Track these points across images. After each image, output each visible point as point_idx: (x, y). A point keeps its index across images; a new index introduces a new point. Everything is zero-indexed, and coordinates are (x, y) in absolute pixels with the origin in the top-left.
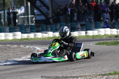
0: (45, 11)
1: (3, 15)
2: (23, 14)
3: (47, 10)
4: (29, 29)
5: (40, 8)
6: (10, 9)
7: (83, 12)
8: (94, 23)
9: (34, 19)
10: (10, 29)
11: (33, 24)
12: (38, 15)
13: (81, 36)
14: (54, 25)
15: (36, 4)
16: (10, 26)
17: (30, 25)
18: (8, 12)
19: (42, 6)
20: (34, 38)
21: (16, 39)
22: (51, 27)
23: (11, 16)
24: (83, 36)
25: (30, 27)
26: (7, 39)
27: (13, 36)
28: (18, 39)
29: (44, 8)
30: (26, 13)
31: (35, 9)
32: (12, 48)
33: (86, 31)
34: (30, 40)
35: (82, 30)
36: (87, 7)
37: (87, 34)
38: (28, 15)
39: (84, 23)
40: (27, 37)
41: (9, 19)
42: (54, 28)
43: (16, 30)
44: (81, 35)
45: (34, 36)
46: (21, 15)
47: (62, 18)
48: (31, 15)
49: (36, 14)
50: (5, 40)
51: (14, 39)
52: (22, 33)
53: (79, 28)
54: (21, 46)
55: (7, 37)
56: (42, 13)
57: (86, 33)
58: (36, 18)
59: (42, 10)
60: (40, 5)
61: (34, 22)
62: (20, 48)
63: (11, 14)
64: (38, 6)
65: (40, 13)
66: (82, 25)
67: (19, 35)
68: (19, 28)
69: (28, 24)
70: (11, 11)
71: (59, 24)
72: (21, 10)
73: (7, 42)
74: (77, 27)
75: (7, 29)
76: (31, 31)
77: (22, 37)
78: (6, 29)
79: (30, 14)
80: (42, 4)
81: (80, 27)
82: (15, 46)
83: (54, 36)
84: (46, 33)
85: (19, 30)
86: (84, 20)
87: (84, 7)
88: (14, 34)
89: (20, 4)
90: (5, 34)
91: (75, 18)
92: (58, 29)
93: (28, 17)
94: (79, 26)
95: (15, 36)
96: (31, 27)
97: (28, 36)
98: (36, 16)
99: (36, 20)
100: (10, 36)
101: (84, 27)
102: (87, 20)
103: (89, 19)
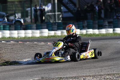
0: (72, 8)
1: (29, 12)
2: (49, 11)
3: (75, 8)
4: (56, 26)
5: (67, 5)
6: (37, 6)
9: (61, 16)
10: (37, 26)
11: (60, 21)
12: (65, 12)
13: (109, 34)
14: (81, 23)
15: (63, 1)
16: (37, 23)
17: (57, 22)
18: (35, 8)
19: (69, 3)
20: (61, 35)
21: (43, 36)
22: (78, 24)
23: (38, 13)
24: (111, 34)
25: (56, 24)
26: (34, 36)
27: (40, 33)
28: (45, 37)
29: (71, 5)
30: (53, 10)
31: (62, 5)
32: (39, 46)
34: (57, 37)
35: (110, 27)
37: (114, 32)
38: (55, 12)
39: (112, 20)
40: (54, 35)
41: (36, 16)
42: (81, 25)
43: (43, 27)
44: (109, 32)
45: (61, 33)
46: (48, 12)
47: (89, 15)
48: (58, 12)
49: (62, 11)
50: (32, 37)
51: (41, 37)
52: (49, 30)
53: (106, 26)
54: (49, 43)
55: (34, 34)
56: (69, 10)
57: (114, 30)
58: (63, 15)
59: (69, 7)
60: (67, 2)
61: (61, 19)
62: (47, 45)
63: (38, 11)
64: (65, 3)
65: (67, 10)
66: (109, 23)
67: (46, 33)
68: (46, 25)
69: (55, 22)
70: (38, 8)
71: (86, 22)
72: (48, 7)
73: (35, 40)
74: (105, 25)
75: (34, 26)
76: (58, 29)
77: (49, 34)
78: (32, 26)
79: (56, 11)
80: (69, 1)
82: (43, 43)
83: (81, 33)
85: (46, 27)
86: (112, 18)
88: (42, 31)
89: (46, 1)
90: (32, 31)
92: (85, 26)
93: (55, 15)
94: (106, 23)
95: (42, 34)
96: (58, 24)
97: (55, 33)
98: (63, 13)
99: (62, 17)
100: (37, 33)
101: (111, 24)
102: (115, 17)
103: (117, 16)
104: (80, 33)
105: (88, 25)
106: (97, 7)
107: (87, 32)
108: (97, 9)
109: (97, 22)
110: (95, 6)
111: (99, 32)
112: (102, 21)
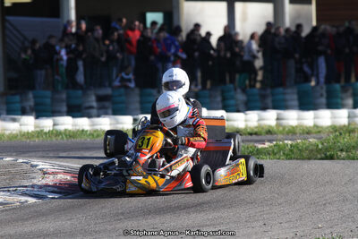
7: (103, 59)
8: (137, 91)
14: (17, 98)
33: (136, 117)
36: (115, 44)
39: (108, 91)
44: (120, 126)
53: (91, 107)
57: (135, 121)
66: (100, 99)
71: (31, 95)
74: (87, 105)
81: (94, 104)
83: (38, 129)
84: (14, 120)
86: (107, 84)
87: (107, 42)
91: (80, 78)
94: (92, 101)
101: (107, 104)
102: (117, 83)
103: (123, 80)
104: (36, 127)
105: (36, 104)
106: (63, 52)
107: (54, 125)
108: (65, 58)
109: (64, 96)
110: (57, 48)
111: (93, 125)
112: (80, 92)
